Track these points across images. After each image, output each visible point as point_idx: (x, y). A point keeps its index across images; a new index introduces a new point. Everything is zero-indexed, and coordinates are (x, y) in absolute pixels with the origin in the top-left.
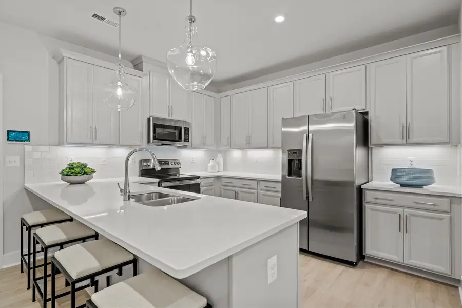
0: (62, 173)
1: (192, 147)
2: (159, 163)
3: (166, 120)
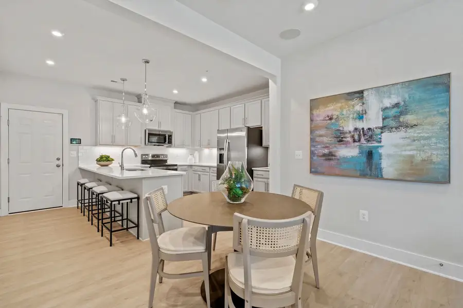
0: (97, 160)
1: (175, 147)
2: (153, 156)
3: (155, 130)
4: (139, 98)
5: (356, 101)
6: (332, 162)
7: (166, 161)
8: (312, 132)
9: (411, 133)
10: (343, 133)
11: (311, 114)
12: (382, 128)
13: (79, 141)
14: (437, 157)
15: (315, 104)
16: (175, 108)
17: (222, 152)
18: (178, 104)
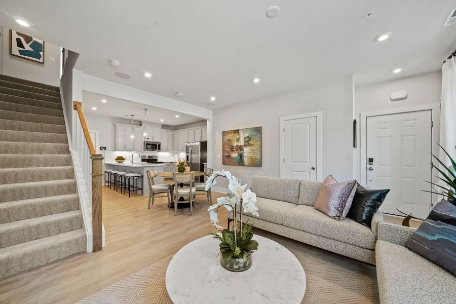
0: (116, 159)
1: (162, 151)
2: (149, 157)
3: (150, 142)
4: (140, 123)
5: (237, 134)
6: (230, 159)
7: (157, 160)
8: (223, 146)
9: (252, 148)
10: (233, 147)
11: (223, 138)
12: (244, 145)
13: (105, 148)
14: (258, 156)
15: (224, 133)
16: (162, 128)
17: (188, 154)
18: (164, 126)
